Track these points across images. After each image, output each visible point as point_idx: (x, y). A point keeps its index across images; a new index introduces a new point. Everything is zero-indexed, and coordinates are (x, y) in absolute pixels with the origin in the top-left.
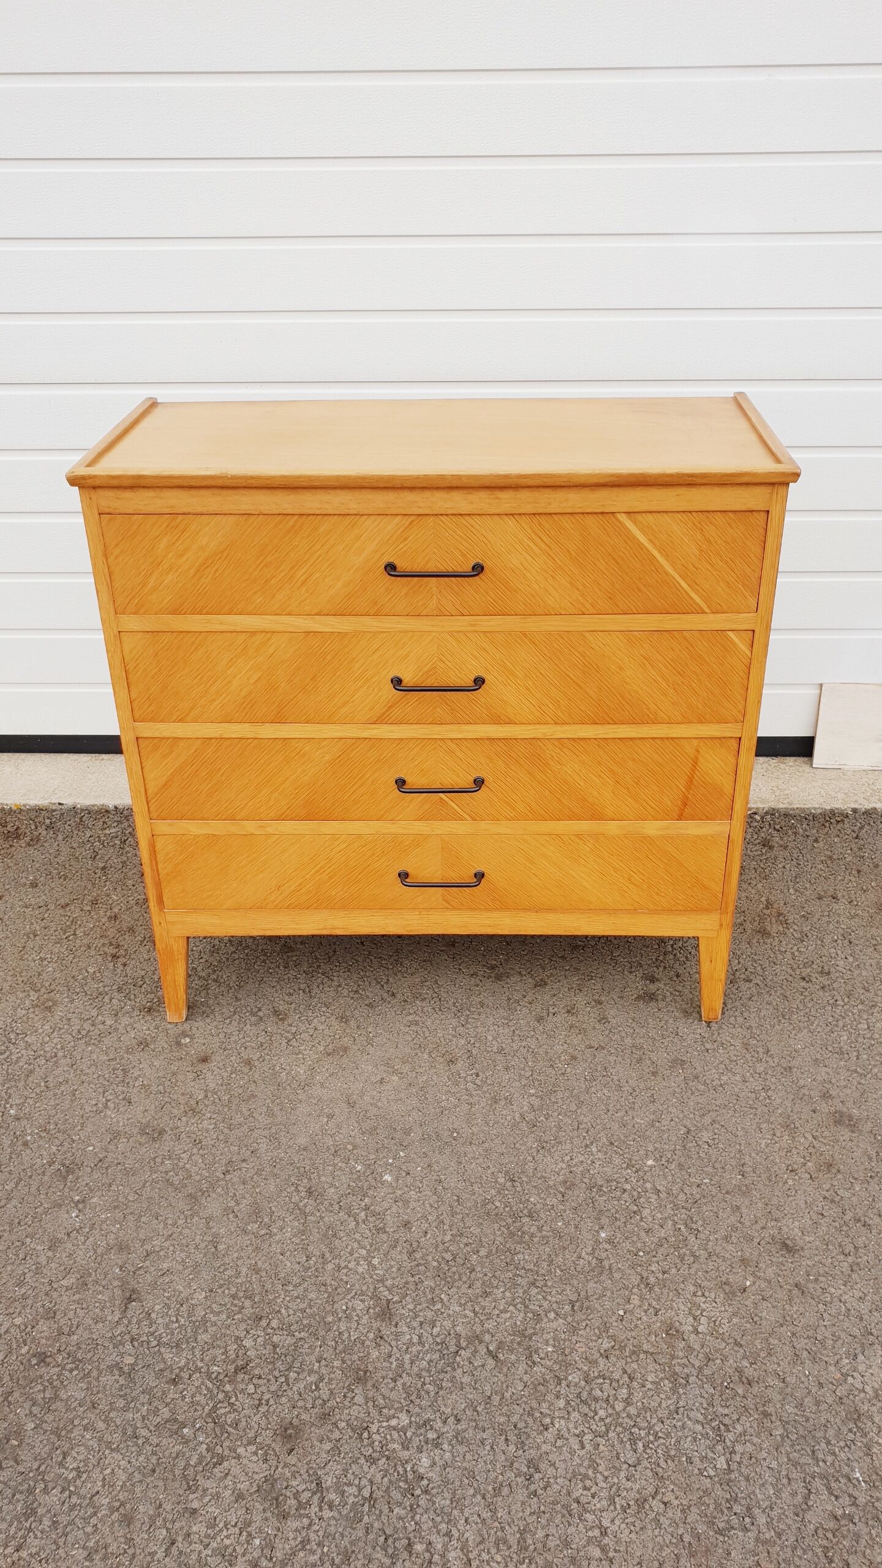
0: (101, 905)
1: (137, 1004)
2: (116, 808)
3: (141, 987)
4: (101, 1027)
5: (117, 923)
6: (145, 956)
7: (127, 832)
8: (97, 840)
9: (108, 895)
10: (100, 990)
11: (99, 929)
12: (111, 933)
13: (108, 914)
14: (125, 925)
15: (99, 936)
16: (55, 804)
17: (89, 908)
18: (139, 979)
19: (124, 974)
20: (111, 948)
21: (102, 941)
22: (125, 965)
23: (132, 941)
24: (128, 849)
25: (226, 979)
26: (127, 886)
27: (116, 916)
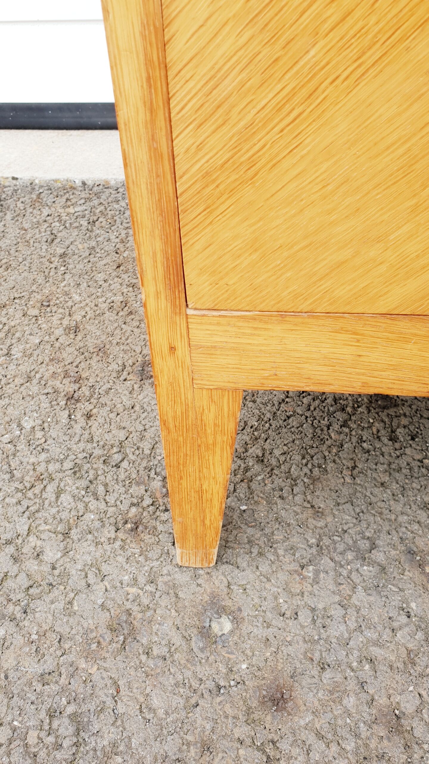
0: (54, 309)
1: (111, 510)
2: (84, 184)
3: (117, 466)
4: (32, 566)
5: (79, 337)
6: (124, 399)
7: (98, 211)
8: (56, 219)
9: (66, 294)
10: (41, 468)
11: (48, 346)
12: (69, 354)
13: (65, 322)
14: (91, 343)
15: (47, 359)
16: (7, 178)
17: (36, 312)
18: (115, 450)
19: (86, 436)
20: (66, 381)
21: (52, 369)
22: (89, 416)
23: (102, 370)
24: (98, 232)
25: (282, 458)
26: (96, 282)
27: (77, 327)
